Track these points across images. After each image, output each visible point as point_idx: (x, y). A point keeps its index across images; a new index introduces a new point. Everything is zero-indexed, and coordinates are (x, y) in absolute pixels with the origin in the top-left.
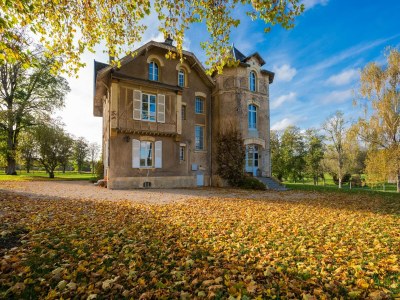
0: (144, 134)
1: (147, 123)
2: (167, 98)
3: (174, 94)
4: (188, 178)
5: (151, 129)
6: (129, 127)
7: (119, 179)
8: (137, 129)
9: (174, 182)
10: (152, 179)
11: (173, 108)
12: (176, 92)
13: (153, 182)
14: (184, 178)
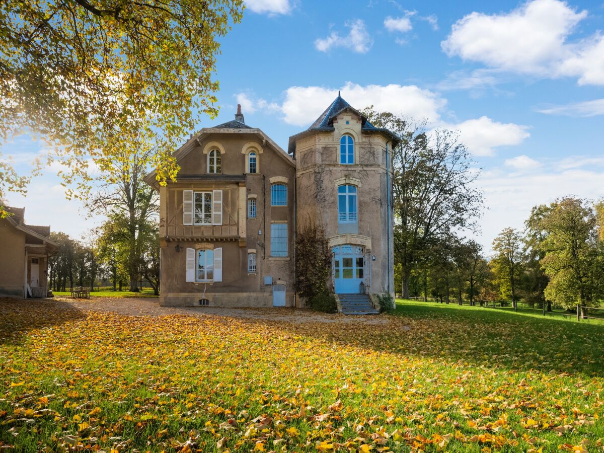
0: (198, 241)
1: (200, 227)
2: (225, 194)
3: (235, 187)
4: (260, 295)
5: (206, 234)
6: (179, 234)
7: (171, 295)
8: (188, 236)
9: (239, 300)
10: (209, 296)
11: (234, 204)
12: (237, 184)
13: (210, 300)
14: (254, 295)
